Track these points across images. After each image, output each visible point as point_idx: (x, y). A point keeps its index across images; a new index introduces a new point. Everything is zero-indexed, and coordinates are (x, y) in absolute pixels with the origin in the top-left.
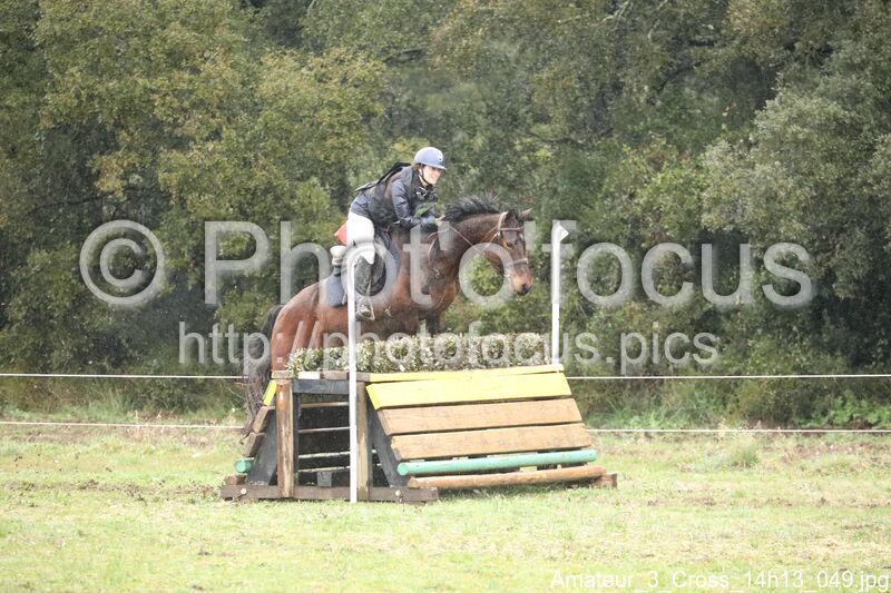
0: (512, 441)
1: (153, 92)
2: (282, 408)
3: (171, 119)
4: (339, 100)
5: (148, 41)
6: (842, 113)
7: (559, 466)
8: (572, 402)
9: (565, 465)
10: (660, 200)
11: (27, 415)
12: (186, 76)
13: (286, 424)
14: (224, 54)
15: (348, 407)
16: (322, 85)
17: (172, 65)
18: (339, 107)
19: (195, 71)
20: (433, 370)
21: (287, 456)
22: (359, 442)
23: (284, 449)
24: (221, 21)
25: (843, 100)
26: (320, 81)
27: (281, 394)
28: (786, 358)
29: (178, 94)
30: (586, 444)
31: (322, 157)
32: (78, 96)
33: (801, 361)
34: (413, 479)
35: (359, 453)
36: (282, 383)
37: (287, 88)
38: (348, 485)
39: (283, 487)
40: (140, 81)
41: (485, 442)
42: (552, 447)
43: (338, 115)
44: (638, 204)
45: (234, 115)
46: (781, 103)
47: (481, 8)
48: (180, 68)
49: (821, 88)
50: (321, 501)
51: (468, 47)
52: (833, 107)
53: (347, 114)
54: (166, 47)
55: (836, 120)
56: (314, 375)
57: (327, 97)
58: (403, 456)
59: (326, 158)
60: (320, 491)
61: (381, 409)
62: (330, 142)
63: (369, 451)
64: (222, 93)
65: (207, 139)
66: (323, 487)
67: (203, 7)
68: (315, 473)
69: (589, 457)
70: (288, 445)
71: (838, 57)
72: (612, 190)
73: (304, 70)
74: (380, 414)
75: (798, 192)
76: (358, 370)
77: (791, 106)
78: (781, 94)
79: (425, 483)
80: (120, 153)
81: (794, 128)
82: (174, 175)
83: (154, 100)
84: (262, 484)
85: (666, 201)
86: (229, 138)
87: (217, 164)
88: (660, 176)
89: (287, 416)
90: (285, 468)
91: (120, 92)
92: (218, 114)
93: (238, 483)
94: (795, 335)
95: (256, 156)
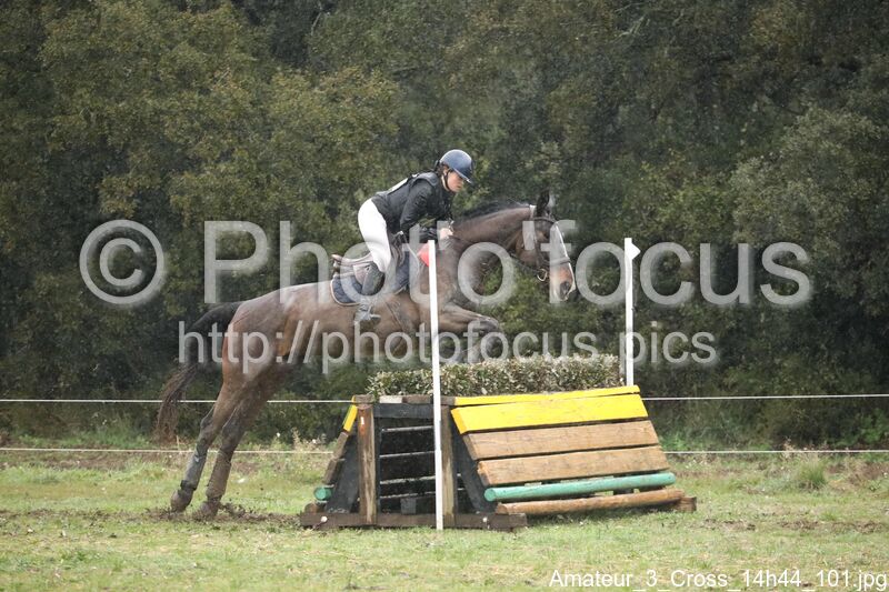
0: (594, 465)
1: (162, 112)
2: (363, 433)
3: (181, 141)
4: (353, 120)
5: (157, 62)
6: (872, 129)
7: (636, 490)
8: (649, 425)
9: (643, 489)
10: (683, 218)
11: (36, 441)
12: (196, 96)
13: (367, 450)
14: (234, 75)
15: (431, 432)
16: (335, 104)
17: (180, 86)
18: (351, 127)
19: (204, 91)
20: (514, 393)
21: (369, 482)
22: (444, 467)
23: (366, 476)
24: (230, 41)
25: (874, 115)
26: (334, 100)
27: (362, 419)
28: (813, 376)
29: (189, 114)
30: (665, 467)
31: (336, 179)
32: (87, 118)
33: (830, 378)
34: (500, 504)
35: (445, 480)
36: (362, 407)
37: (300, 108)
38: (433, 510)
39: (365, 514)
40: (150, 102)
41: (568, 467)
42: (632, 470)
43: (351, 136)
44: (659, 223)
45: (246, 136)
46: (811, 118)
47: (495, 26)
48: (189, 88)
49: (851, 103)
50: (406, 528)
51: (483, 65)
52: (864, 122)
53: (360, 134)
54: (176, 68)
55: (867, 134)
56: (396, 400)
57: (340, 118)
58: (491, 481)
59: (341, 179)
60: (404, 518)
61: (467, 433)
62: (343, 163)
63: (454, 476)
64: (233, 114)
65: (218, 162)
66: (407, 514)
67: (213, 27)
68: (399, 499)
69: (668, 481)
70: (370, 471)
71: (867, 72)
72: (632, 208)
73: (316, 90)
74: (465, 438)
75: (831, 209)
76: (442, 394)
77: (822, 121)
78: (811, 109)
79: (512, 508)
80: (130, 175)
81: (826, 144)
82: (185, 198)
83: (163, 122)
84: (343, 511)
85: (690, 219)
86: (241, 160)
87: (230, 184)
88: (681, 193)
89: (368, 441)
90: (367, 494)
91: (130, 114)
92: (229, 135)
93: (318, 511)
94: (823, 352)
95: (268, 177)
